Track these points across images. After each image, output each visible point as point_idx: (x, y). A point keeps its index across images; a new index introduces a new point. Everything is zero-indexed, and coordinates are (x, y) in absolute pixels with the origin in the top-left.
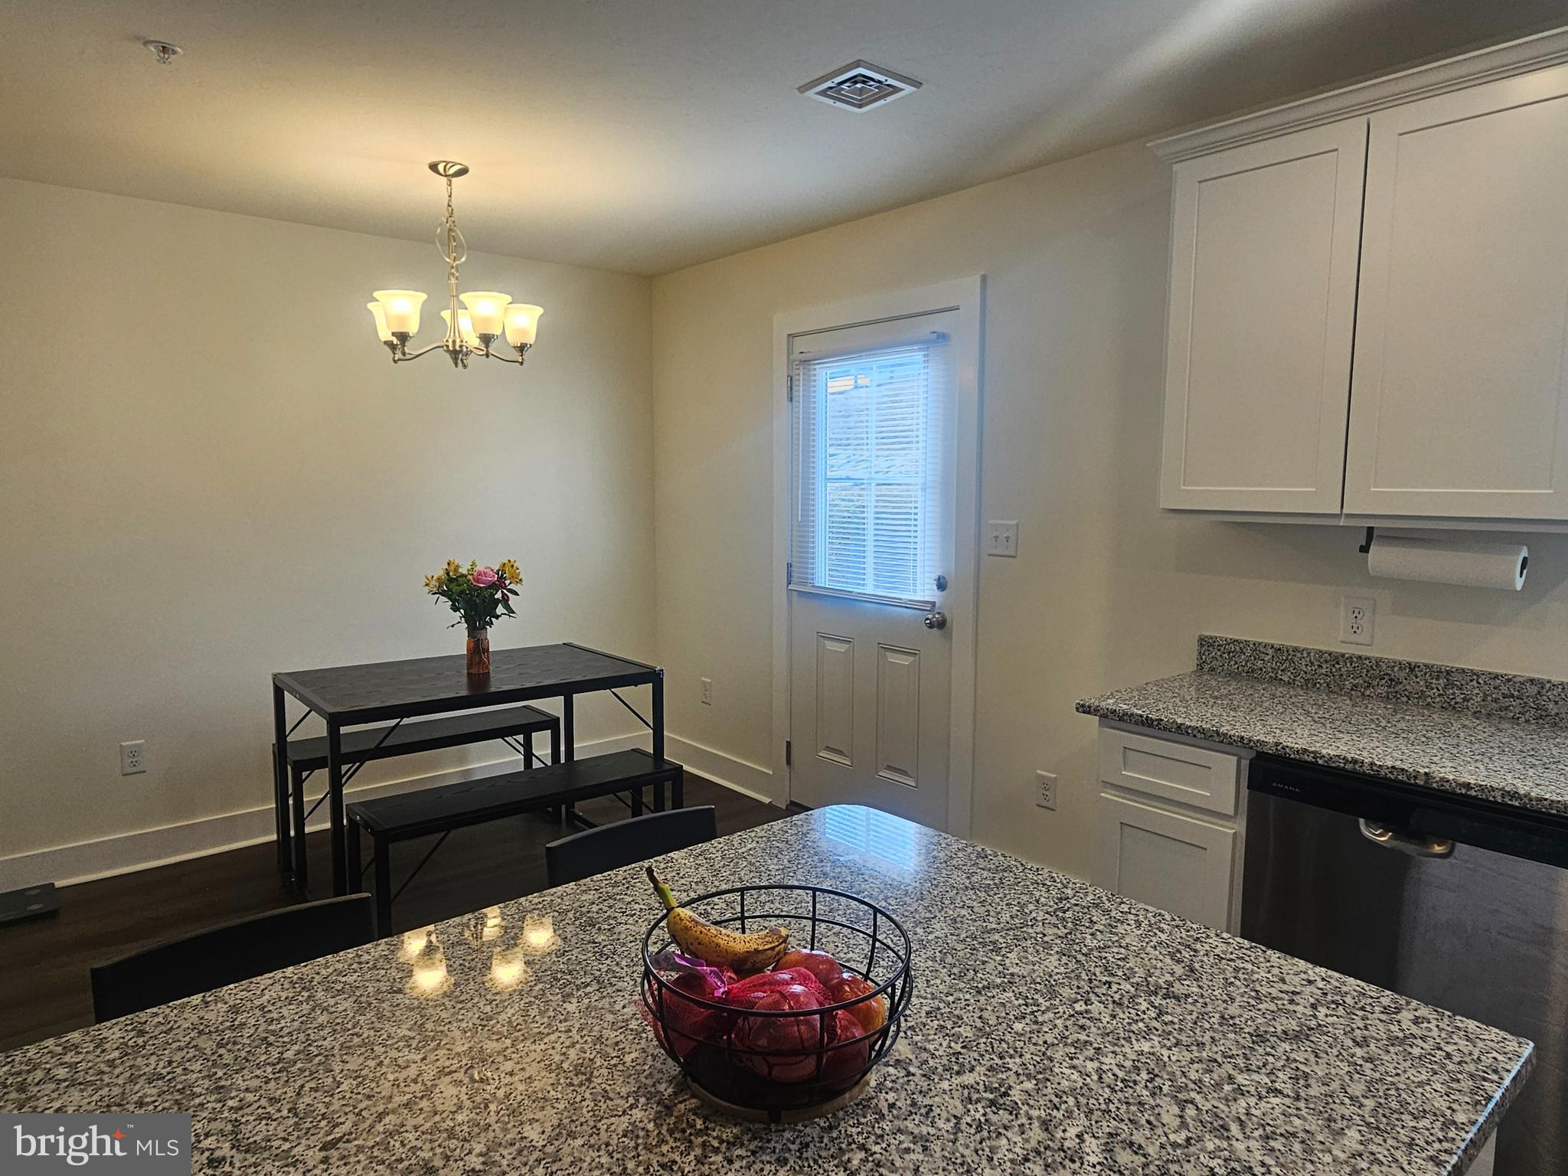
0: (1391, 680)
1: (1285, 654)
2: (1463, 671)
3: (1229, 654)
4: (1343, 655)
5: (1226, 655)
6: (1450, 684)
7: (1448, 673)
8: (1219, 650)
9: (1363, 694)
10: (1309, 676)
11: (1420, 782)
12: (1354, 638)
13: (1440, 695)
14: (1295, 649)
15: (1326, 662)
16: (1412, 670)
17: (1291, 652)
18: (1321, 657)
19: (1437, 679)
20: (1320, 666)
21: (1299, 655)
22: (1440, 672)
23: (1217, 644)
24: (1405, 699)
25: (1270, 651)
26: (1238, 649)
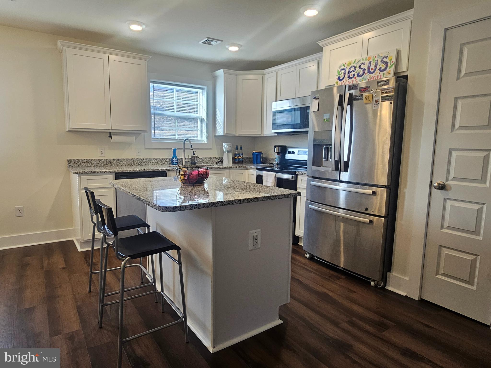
0: (111, 162)
1: (89, 161)
2: (122, 159)
3: (76, 162)
4: (101, 159)
5: (75, 163)
6: (121, 161)
7: (120, 159)
8: (73, 162)
9: (106, 166)
10: (95, 164)
11: (144, 171)
12: (102, 156)
13: (119, 164)
14: (91, 159)
15: (98, 161)
16: (114, 160)
17: (90, 160)
18: (97, 160)
19: (118, 161)
20: (97, 162)
21: (92, 160)
22: (119, 159)
23: (72, 161)
24: (113, 166)
25: (86, 161)
26: (78, 161)
